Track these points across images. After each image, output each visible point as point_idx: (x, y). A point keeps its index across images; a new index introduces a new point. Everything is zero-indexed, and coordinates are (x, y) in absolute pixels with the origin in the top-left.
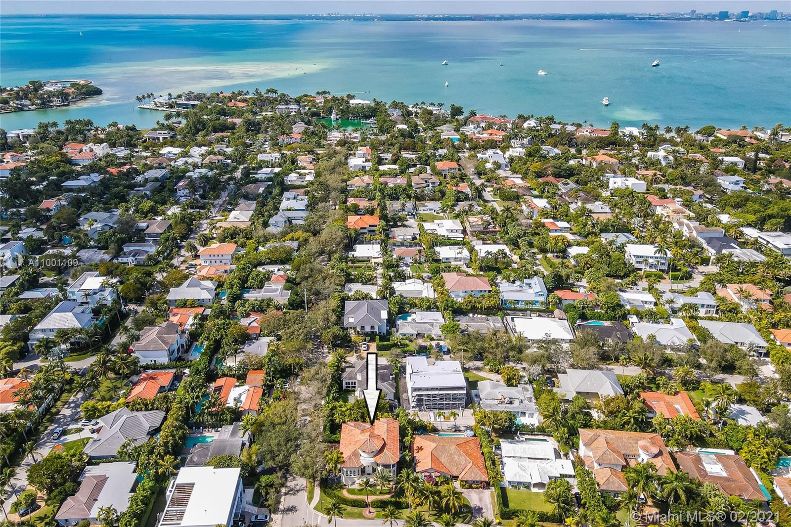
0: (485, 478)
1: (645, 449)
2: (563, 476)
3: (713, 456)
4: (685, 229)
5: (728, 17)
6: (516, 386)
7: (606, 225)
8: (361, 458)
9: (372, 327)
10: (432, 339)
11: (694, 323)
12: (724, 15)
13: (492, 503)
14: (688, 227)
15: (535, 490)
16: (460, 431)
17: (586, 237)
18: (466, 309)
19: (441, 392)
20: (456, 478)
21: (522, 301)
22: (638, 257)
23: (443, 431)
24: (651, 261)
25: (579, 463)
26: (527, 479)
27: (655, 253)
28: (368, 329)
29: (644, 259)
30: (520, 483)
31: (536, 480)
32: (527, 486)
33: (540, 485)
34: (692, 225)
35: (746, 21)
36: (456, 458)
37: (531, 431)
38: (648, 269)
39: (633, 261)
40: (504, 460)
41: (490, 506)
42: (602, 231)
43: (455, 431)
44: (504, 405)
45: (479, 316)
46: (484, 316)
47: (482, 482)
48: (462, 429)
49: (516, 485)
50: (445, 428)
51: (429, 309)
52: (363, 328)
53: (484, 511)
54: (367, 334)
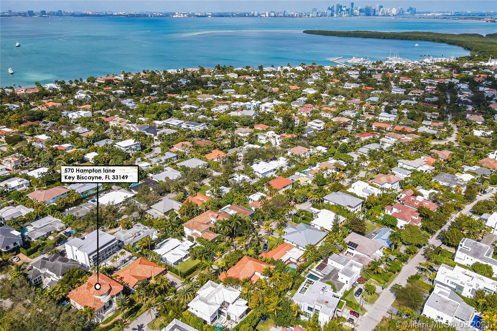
0: (163, 269)
1: (212, 216)
2: (191, 247)
3: (227, 209)
4: (132, 128)
5: (34, 15)
6: (132, 227)
7: (95, 137)
8: (101, 300)
9: (15, 244)
10: (58, 232)
11: (175, 166)
12: (31, 14)
13: (175, 276)
14: (133, 127)
15: (184, 260)
16: (127, 261)
17: (87, 147)
18: (62, 207)
19: (105, 248)
20: (150, 279)
21: (90, 190)
22: (126, 147)
23: (119, 266)
24: (133, 147)
25: (191, 239)
26: (180, 257)
27: (135, 142)
28: (12, 246)
29: (130, 147)
30: (178, 261)
31: (184, 255)
32: (181, 260)
33: (186, 257)
34: (135, 126)
35: (46, 17)
36: (143, 269)
37: (159, 240)
38: (133, 152)
39: (124, 150)
40: (163, 257)
41: (175, 278)
42: (94, 142)
43: (125, 263)
44: (137, 237)
45: (72, 208)
46: (74, 207)
47: (163, 271)
48: (127, 259)
49: (176, 263)
50: (119, 264)
51: (37, 218)
52: (8, 247)
53: (175, 282)
54: (12, 251)
